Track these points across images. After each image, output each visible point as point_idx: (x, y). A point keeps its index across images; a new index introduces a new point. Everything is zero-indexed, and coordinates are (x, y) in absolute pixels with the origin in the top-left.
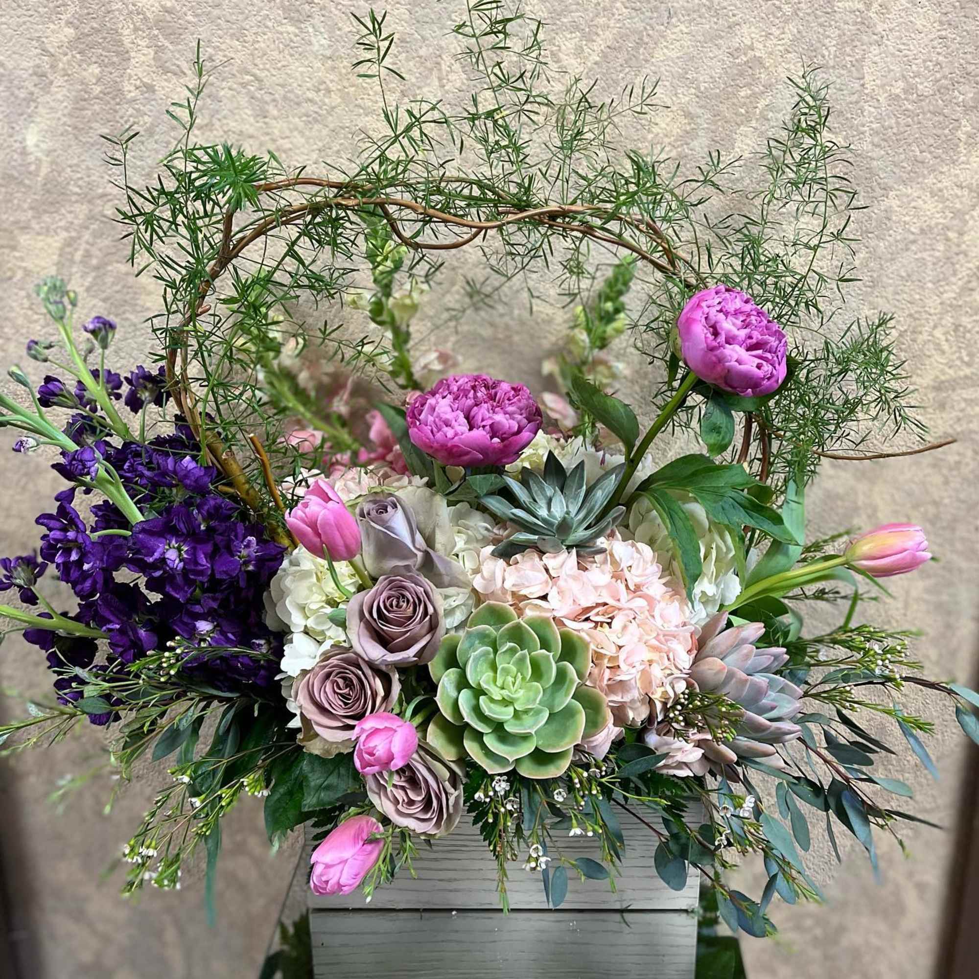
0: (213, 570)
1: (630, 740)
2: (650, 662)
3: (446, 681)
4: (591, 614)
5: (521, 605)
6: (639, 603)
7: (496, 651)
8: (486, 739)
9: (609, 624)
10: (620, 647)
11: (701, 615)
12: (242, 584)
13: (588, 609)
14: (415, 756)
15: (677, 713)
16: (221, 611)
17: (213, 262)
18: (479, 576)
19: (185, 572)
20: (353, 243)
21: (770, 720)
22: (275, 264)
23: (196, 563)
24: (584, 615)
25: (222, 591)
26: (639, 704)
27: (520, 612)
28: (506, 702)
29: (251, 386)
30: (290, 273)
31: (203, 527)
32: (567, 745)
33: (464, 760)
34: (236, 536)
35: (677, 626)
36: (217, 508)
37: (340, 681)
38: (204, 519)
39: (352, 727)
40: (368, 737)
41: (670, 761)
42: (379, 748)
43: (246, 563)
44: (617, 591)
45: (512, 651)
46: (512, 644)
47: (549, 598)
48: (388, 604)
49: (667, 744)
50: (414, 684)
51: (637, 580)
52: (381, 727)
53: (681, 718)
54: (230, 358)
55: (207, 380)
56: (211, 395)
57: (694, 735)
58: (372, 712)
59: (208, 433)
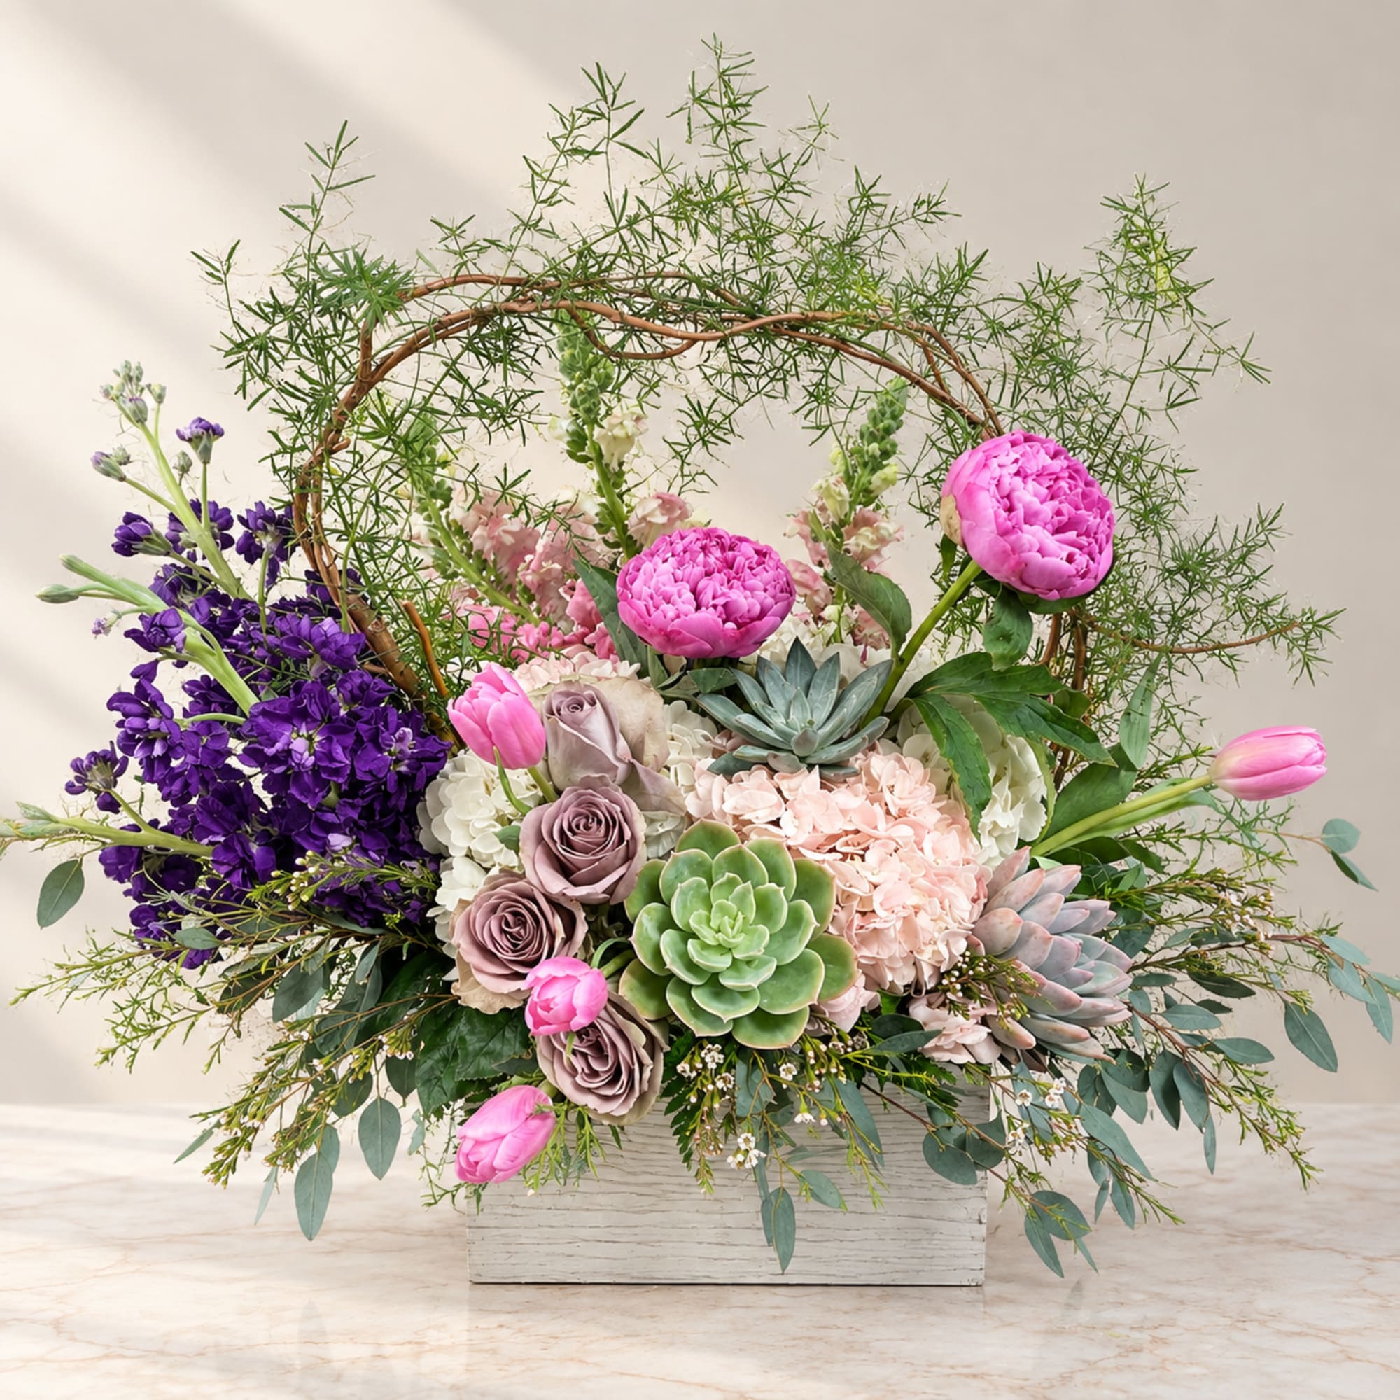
0: (353, 770)
1: (888, 1010)
2: (917, 910)
3: (645, 919)
4: (838, 845)
5: (744, 830)
6: (903, 832)
7: (710, 883)
8: (695, 994)
9: (863, 857)
10: (875, 886)
11: (990, 852)
12: (392, 788)
13: (835, 837)
14: (603, 1014)
15: (953, 979)
16: (363, 823)
17: (349, 387)
18: (692, 794)
19: (316, 770)
20: (533, 359)
21: (1081, 995)
22: (431, 388)
23: (332, 759)
24: (829, 844)
25: (363, 797)
26: (900, 964)
27: (744, 838)
28: (723, 949)
29: (404, 542)
30: (452, 398)
31: (343, 712)
32: (800, 1004)
33: (666, 1020)
34: (386, 726)
35: (956, 863)
36: (363, 688)
37: (510, 918)
38: (345, 701)
39: (523, 977)
40: (543, 987)
41: (942, 1042)
42: (558, 1000)
43: (397, 762)
44: (874, 815)
45: (731, 883)
46: (732, 875)
47: (781, 823)
48: (573, 825)
49: (938, 1019)
50: (605, 925)
51: (902, 803)
52: (561, 974)
53: (958, 987)
54: (376, 505)
55: (346, 533)
56: (352, 551)
57: (976, 1009)
58: (549, 956)
59: (351, 597)
